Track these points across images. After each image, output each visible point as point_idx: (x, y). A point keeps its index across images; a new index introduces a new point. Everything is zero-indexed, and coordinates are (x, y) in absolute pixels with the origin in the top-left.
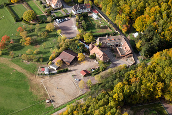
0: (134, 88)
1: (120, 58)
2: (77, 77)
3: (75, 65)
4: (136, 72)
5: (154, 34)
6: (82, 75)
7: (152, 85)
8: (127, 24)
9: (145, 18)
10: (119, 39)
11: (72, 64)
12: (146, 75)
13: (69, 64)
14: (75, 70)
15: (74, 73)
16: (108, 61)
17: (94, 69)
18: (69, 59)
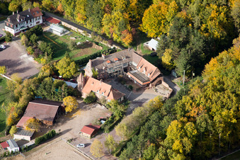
0: (203, 125)
1: (141, 89)
2: (77, 141)
3: (63, 123)
4: (192, 98)
5: (188, 32)
6: (86, 136)
7: (232, 111)
8: (129, 27)
9: (159, 8)
10: (127, 57)
11: (56, 121)
12: (214, 98)
13: (50, 123)
14: (68, 131)
15: (68, 136)
16: (122, 99)
17: (104, 120)
18: (47, 113)
